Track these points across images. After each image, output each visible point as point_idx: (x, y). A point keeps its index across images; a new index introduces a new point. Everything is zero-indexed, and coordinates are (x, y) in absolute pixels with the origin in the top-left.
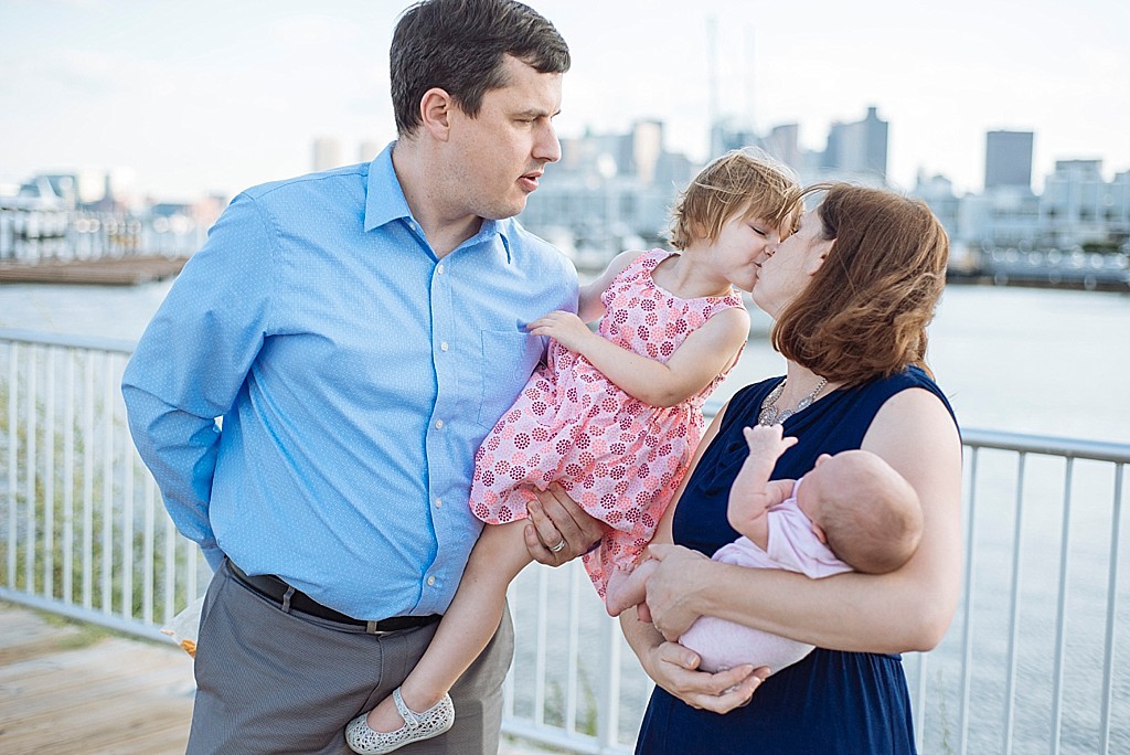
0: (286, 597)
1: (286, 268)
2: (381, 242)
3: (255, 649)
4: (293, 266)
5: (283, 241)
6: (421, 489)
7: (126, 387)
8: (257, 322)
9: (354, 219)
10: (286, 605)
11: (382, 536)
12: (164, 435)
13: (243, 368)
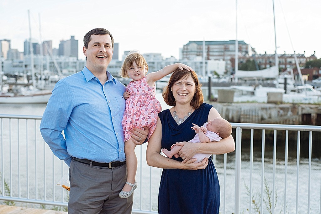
0: (91, 163)
1: (73, 93)
2: (90, 83)
3: (85, 175)
4: (75, 92)
5: (71, 88)
6: (113, 132)
7: (41, 129)
8: (70, 106)
9: (84, 81)
10: (91, 164)
11: (108, 143)
12: (53, 137)
13: (68, 117)
